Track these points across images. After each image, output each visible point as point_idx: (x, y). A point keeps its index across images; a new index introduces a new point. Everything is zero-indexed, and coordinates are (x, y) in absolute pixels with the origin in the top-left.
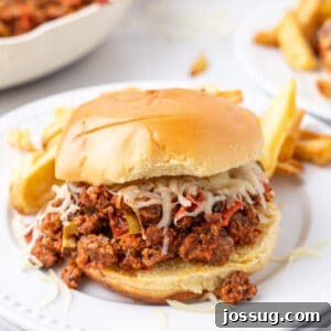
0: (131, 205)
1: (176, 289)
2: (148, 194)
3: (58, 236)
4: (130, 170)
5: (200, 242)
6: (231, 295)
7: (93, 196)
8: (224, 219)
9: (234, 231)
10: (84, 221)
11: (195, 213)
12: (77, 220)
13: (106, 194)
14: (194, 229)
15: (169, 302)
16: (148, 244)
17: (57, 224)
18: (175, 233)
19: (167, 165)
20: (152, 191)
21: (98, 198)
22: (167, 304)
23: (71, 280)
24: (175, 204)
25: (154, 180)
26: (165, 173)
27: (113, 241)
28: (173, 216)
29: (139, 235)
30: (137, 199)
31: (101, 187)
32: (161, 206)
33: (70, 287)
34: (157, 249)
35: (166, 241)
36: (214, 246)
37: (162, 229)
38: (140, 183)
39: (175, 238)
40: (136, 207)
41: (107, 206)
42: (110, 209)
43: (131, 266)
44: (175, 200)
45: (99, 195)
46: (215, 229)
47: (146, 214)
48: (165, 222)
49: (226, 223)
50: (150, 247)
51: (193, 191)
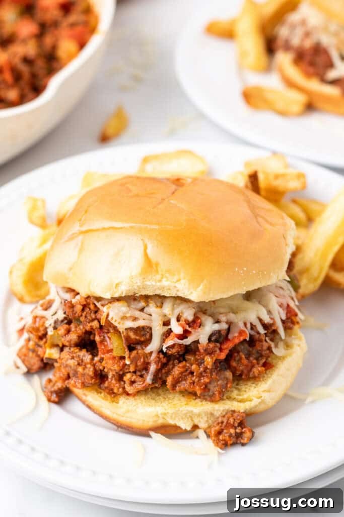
0: (116, 324)
1: (160, 421)
2: (138, 314)
3: (42, 343)
4: (117, 285)
5: (192, 373)
6: (221, 437)
7: (79, 308)
8: (221, 350)
9: (234, 364)
10: (68, 331)
11: (188, 341)
12: (62, 330)
13: (92, 307)
14: (187, 357)
15: (152, 434)
16: (132, 369)
17: (42, 329)
18: (164, 360)
19: (158, 284)
20: (142, 310)
21: (83, 310)
22: (149, 436)
23: (52, 392)
24: (166, 328)
25: (147, 298)
26: (158, 292)
27: (96, 359)
28: (163, 341)
29: (123, 358)
30: (124, 318)
31: (88, 297)
32: (151, 329)
33: (49, 400)
34: (141, 376)
35: (153, 368)
36: (207, 380)
37: (151, 353)
38: (130, 299)
39: (164, 365)
40: (122, 326)
41: (93, 320)
42: (95, 324)
43: (112, 390)
44: (166, 323)
45: (84, 307)
46: (209, 361)
47: (132, 335)
48: (153, 346)
49: (223, 356)
50: (135, 372)
51: (189, 315)
